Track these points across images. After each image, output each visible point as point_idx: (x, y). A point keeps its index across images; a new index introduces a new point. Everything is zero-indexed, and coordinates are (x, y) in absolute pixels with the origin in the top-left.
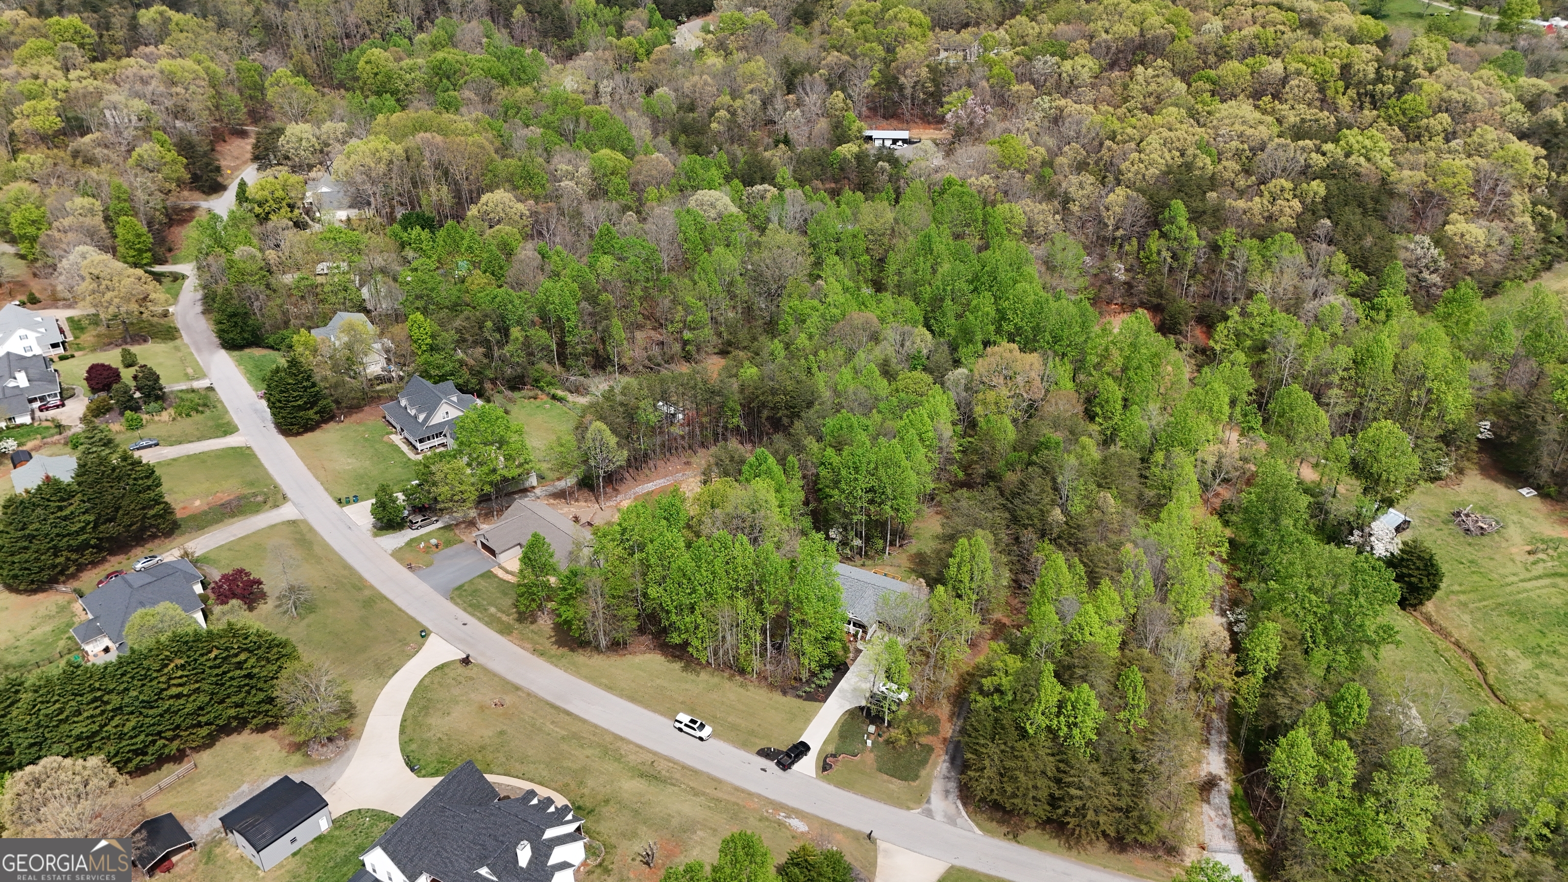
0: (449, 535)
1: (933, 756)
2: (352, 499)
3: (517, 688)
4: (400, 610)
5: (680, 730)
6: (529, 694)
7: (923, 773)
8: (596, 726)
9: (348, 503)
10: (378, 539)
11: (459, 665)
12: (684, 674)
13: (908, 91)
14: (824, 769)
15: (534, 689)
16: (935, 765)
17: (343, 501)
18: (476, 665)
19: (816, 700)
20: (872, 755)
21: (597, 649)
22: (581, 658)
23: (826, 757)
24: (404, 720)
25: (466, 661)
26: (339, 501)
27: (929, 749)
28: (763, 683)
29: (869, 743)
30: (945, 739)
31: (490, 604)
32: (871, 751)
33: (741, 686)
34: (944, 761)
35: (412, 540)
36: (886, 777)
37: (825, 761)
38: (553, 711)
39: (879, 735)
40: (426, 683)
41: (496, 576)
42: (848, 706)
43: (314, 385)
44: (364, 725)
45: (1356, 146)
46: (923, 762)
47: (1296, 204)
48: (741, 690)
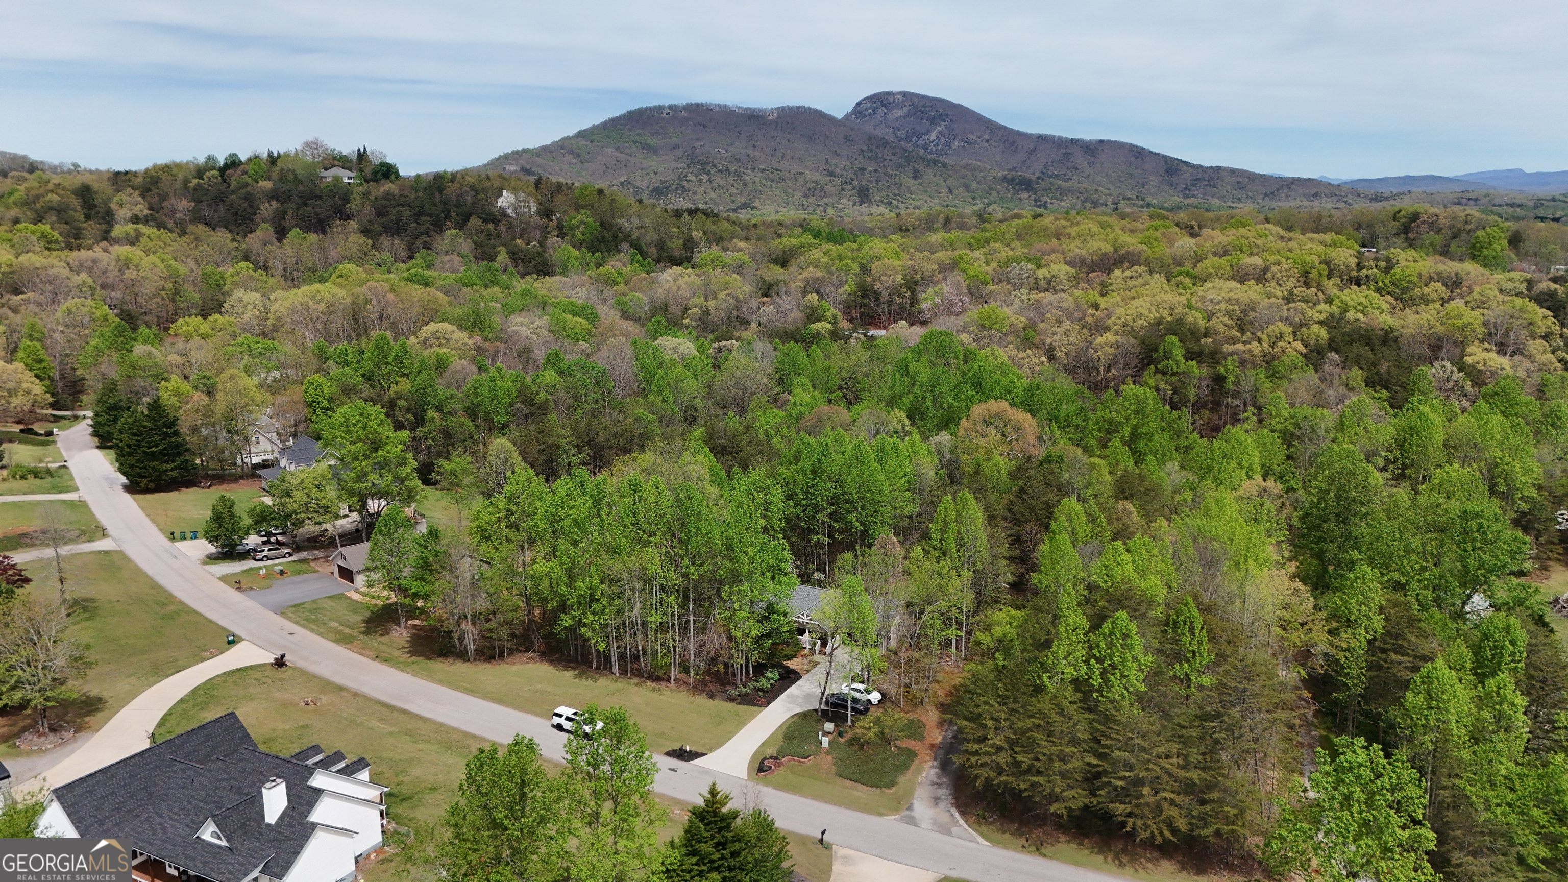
0: (304, 566)
1: (916, 762)
2: (189, 535)
3: (341, 688)
4: (211, 621)
5: (559, 727)
6: (356, 694)
7: (902, 780)
8: (441, 725)
9: (184, 538)
10: (208, 567)
11: (269, 667)
12: (577, 680)
13: (884, 298)
14: (761, 770)
15: (366, 690)
16: (919, 771)
17: (177, 535)
18: (294, 669)
19: (754, 704)
20: (829, 758)
21: (463, 655)
22: (439, 666)
23: (765, 759)
24: (169, 714)
25: (280, 663)
26: (172, 537)
27: (912, 755)
28: (683, 687)
29: (825, 741)
30: (932, 746)
31: (331, 620)
32: (828, 753)
33: (654, 690)
34: (932, 767)
35: (251, 569)
36: (848, 783)
37: (762, 762)
38: (384, 710)
39: (840, 734)
40: (215, 682)
41: (349, 598)
42: (798, 710)
43: (176, 433)
44: (109, 719)
45: (1350, 303)
46: (903, 768)
47: (1299, 346)
48: (653, 695)
